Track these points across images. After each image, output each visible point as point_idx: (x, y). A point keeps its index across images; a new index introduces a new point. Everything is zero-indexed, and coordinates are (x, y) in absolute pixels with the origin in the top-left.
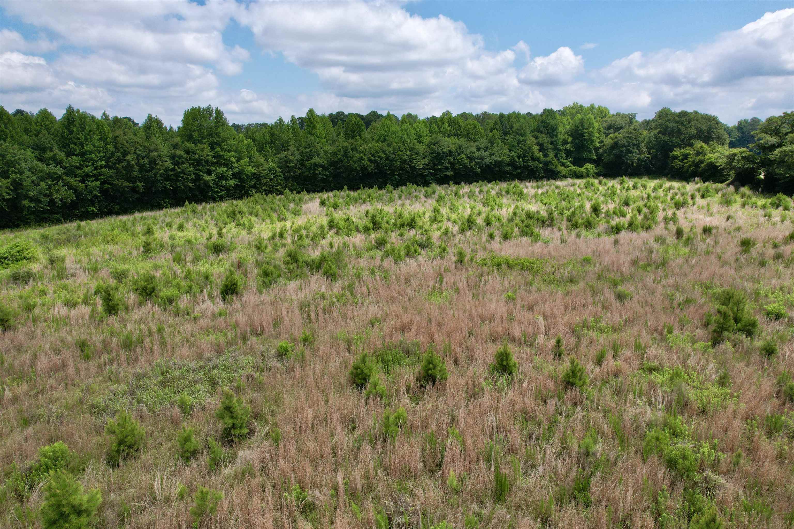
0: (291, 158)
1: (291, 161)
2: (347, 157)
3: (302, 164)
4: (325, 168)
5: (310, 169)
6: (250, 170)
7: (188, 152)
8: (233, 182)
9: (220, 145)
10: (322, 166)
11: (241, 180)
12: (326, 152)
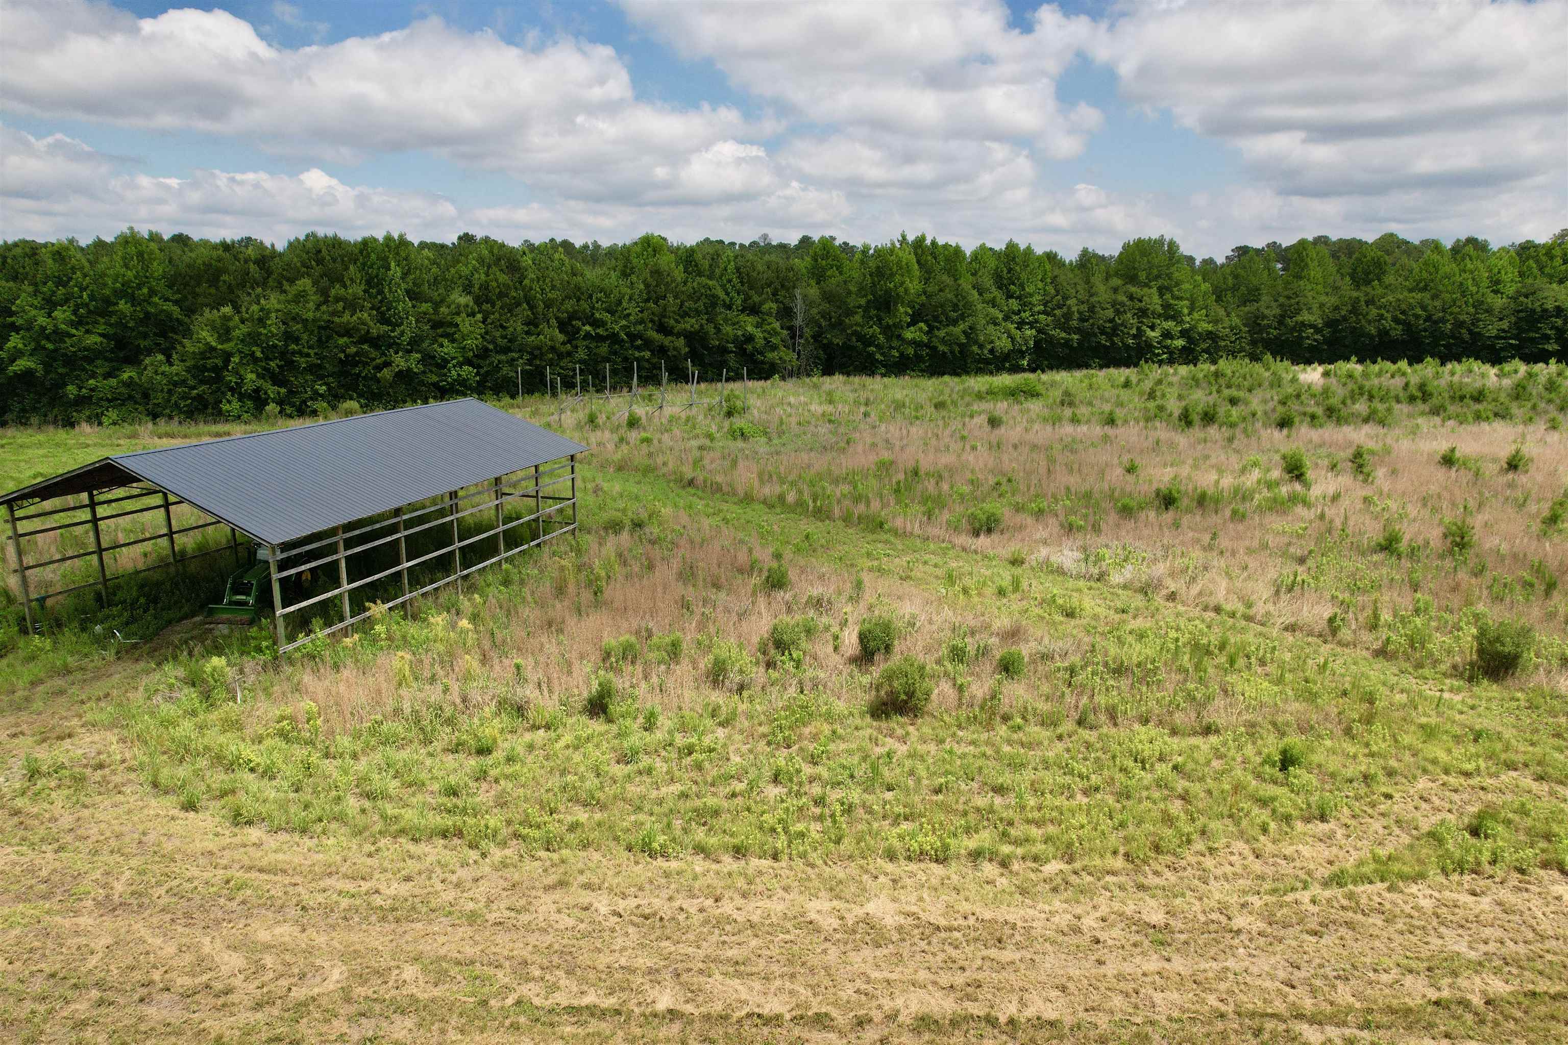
0: (1267, 312)
1: (1264, 317)
2: (1357, 315)
3: (1281, 323)
4: (1318, 330)
5: (1293, 329)
6: (1205, 326)
7: (1131, 298)
8: (1180, 343)
9: (1171, 291)
10: (1312, 326)
11: (1190, 340)
12: (1322, 306)
